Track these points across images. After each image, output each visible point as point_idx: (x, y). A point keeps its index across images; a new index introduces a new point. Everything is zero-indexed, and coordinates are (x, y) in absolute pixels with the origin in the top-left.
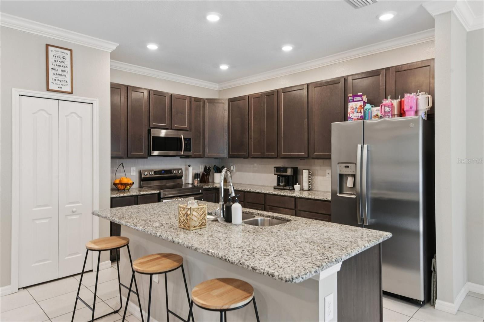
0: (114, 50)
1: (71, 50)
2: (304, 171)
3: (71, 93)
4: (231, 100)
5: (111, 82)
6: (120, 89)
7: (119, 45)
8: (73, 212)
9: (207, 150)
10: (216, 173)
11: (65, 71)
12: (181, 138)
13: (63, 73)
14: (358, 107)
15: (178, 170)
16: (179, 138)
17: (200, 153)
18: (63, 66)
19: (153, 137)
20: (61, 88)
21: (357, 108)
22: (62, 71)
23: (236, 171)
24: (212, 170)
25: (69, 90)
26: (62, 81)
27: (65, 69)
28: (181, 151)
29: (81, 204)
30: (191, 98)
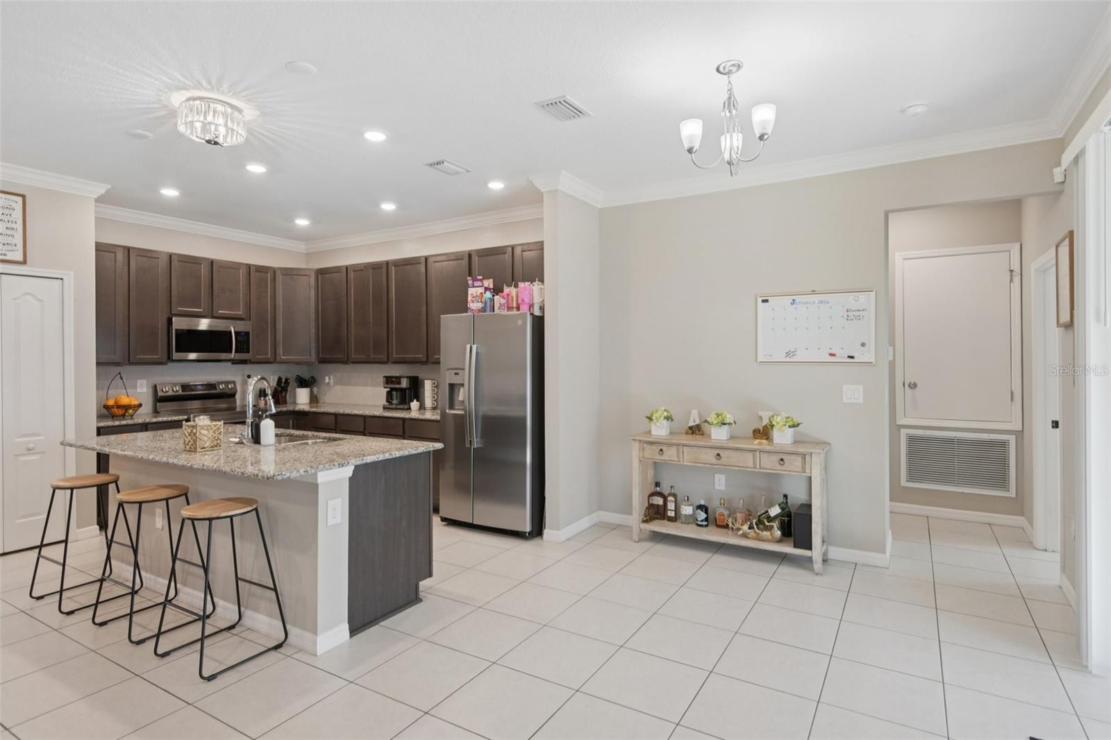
0: (102, 196)
1: (23, 196)
2: (426, 381)
3: (24, 262)
4: (321, 272)
5: (96, 242)
6: (115, 253)
7: (109, 186)
8: (29, 450)
9: (280, 350)
10: (299, 387)
11: (12, 229)
12: (231, 332)
13: (9, 232)
14: (478, 294)
15: (227, 383)
16: (227, 332)
17: (268, 355)
18: (8, 221)
19: (176, 330)
20: (5, 255)
21: (477, 296)
22: (7, 228)
23: (334, 385)
24: (292, 383)
25: (20, 258)
26: (8, 244)
27: (13, 226)
28: (231, 352)
29: (41, 438)
30: (249, 266)
